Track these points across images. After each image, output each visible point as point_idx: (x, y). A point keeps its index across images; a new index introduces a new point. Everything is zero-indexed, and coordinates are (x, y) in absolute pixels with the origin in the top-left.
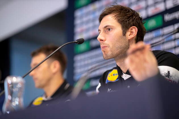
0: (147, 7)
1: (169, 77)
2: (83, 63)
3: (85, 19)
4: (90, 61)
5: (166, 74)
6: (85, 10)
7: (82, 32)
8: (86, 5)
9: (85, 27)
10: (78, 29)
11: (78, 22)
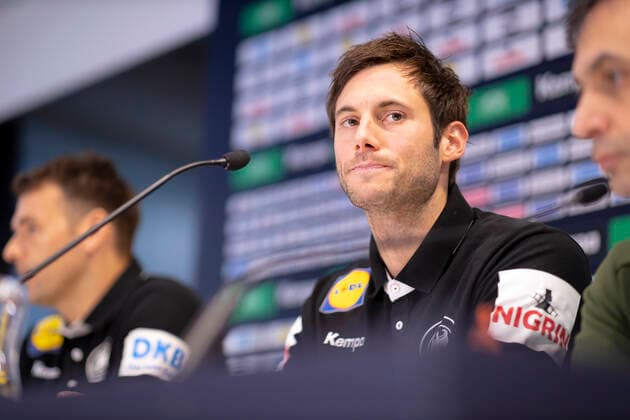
0: (480, 48)
1: (546, 309)
2: (255, 224)
3: (271, 74)
4: (279, 218)
5: (538, 297)
6: (273, 44)
7: (259, 116)
8: (279, 26)
9: (269, 101)
10: (245, 107)
11: (246, 81)
